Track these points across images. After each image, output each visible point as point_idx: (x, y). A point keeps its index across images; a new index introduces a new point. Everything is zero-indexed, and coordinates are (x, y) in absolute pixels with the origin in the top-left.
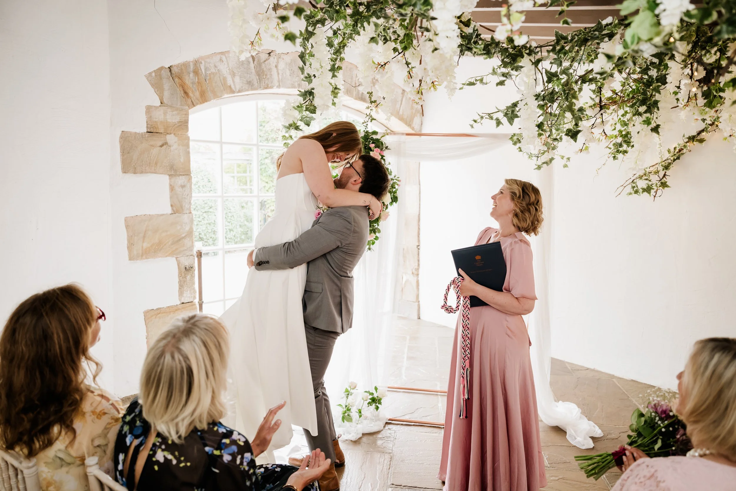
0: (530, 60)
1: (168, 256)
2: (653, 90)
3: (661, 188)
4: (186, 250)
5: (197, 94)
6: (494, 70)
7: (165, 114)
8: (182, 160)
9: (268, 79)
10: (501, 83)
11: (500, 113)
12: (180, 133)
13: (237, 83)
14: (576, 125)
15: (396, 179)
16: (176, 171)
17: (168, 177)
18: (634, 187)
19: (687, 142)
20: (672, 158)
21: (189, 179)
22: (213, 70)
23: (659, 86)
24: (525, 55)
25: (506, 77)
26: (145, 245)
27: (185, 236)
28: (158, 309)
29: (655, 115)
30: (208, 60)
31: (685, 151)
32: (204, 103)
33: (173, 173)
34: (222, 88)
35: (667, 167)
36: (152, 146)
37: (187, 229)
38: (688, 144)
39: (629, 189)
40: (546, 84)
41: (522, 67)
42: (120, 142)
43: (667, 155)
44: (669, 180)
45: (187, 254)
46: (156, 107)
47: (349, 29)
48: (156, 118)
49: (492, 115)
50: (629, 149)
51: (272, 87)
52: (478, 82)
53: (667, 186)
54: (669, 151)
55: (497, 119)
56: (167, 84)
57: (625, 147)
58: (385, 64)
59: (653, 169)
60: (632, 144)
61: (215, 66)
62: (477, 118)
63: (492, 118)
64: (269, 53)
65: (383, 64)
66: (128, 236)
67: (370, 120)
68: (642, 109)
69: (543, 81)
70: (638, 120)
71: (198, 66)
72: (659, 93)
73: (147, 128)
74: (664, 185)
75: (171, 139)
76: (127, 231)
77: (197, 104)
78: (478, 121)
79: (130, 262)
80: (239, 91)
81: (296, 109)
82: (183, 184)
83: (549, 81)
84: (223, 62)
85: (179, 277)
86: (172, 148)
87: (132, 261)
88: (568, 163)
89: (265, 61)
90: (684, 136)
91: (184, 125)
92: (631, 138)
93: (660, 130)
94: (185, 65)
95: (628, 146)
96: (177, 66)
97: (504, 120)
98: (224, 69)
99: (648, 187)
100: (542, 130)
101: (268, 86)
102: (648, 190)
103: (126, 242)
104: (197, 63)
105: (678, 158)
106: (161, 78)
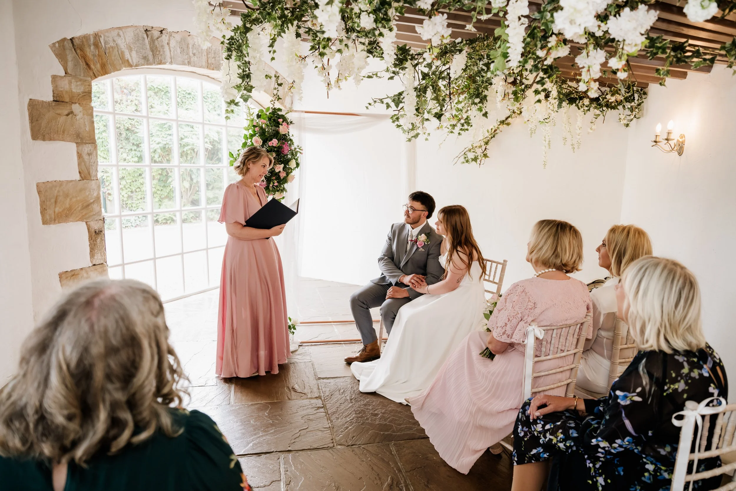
0: (411, 63)
1: (78, 220)
2: (484, 88)
3: (483, 158)
4: (94, 215)
5: (98, 66)
6: (387, 69)
7: (70, 83)
8: (87, 129)
9: (161, 55)
10: (391, 78)
11: (389, 99)
12: (84, 103)
13: (133, 57)
14: (441, 110)
15: (299, 149)
16: (82, 139)
17: (75, 145)
18: (466, 158)
19: (499, 125)
20: (490, 137)
21: (95, 147)
22: (112, 44)
23: (487, 86)
24: (409, 60)
25: (395, 74)
26: (57, 210)
27: (93, 202)
28: (72, 271)
29: (485, 105)
30: (107, 34)
31: (498, 131)
32: (104, 75)
33: (79, 141)
34: (121, 62)
35: (487, 143)
36: (59, 114)
37: (95, 195)
38: (500, 126)
39: (462, 159)
40: (421, 81)
41: (406, 68)
42: (28, 109)
43: (487, 134)
44: (488, 152)
45: (96, 219)
46: (61, 77)
47: (277, 28)
48: (62, 88)
49: (383, 100)
50: (469, 128)
51: (165, 63)
52: (375, 76)
53: (487, 157)
54: (488, 131)
55: (387, 104)
56: (70, 55)
57: (466, 127)
58: (305, 58)
59: (478, 144)
60: (471, 124)
61: (114, 41)
62: (372, 102)
63: (382, 102)
64: (161, 31)
65: (304, 57)
66: (40, 201)
67: (277, 99)
68: (477, 100)
69: (419, 79)
70: (474, 108)
71: (98, 39)
72: (487, 90)
73: (53, 96)
74: (485, 156)
75: (76, 108)
76: (39, 196)
77: (99, 76)
78: (372, 104)
79: (43, 226)
80: (136, 66)
81: (235, 88)
82: (89, 152)
83: (423, 79)
84: (120, 36)
85: (89, 240)
86: (78, 117)
87: (46, 226)
88: (429, 138)
89: (158, 38)
90: (497, 120)
91: (87, 95)
92: (470, 120)
93: (488, 115)
94: (86, 38)
95: (468, 125)
96: (79, 38)
97: (392, 104)
98: (122, 44)
99: (475, 157)
100: (419, 113)
101: (161, 62)
102: (475, 159)
103: (39, 207)
104: (97, 36)
105: (494, 136)
106: (64, 49)
